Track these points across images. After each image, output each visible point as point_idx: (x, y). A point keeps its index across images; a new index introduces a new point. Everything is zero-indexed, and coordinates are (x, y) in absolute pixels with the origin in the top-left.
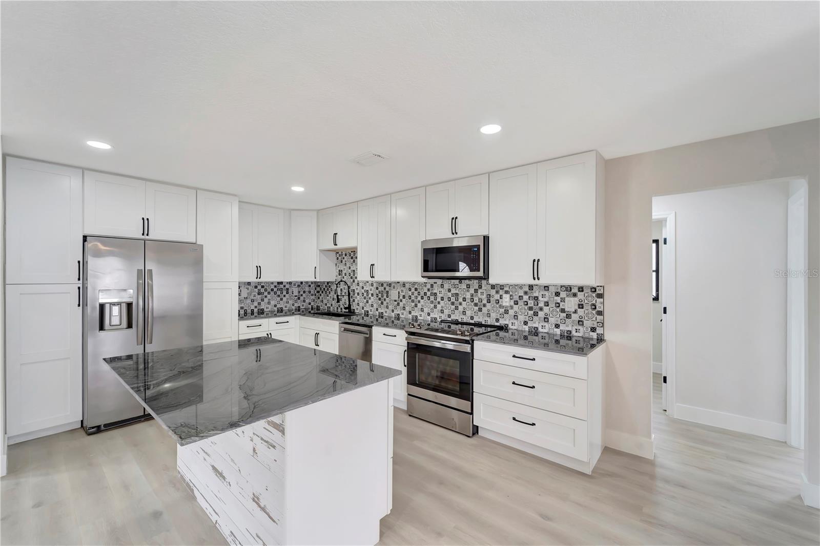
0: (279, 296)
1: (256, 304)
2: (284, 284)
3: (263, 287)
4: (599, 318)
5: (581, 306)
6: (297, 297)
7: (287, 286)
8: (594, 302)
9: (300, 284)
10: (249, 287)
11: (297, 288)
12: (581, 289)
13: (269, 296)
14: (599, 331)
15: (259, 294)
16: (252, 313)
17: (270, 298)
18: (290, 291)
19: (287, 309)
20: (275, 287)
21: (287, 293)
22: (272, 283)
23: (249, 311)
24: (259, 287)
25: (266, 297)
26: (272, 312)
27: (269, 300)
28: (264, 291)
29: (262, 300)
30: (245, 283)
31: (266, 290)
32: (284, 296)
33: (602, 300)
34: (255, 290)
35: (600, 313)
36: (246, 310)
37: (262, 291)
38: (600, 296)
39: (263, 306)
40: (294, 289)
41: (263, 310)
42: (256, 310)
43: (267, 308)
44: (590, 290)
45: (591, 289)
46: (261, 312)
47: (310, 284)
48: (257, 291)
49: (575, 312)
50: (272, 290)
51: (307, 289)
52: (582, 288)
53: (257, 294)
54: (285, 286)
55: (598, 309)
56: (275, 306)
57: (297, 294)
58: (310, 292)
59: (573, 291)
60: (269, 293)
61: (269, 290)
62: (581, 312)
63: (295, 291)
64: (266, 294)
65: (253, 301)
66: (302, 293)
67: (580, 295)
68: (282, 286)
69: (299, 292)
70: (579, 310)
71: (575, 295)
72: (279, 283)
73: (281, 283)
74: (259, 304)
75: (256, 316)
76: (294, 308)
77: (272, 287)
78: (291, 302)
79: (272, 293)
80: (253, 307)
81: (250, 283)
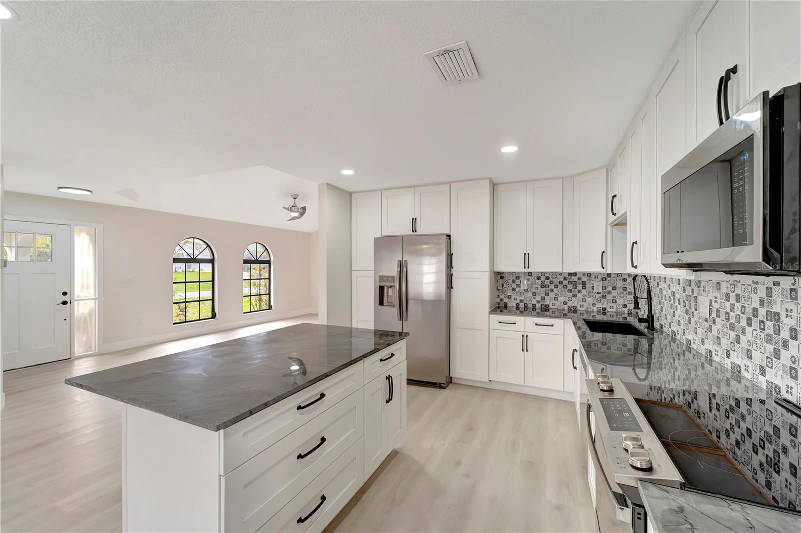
0: (570, 291)
1: (538, 298)
2: (578, 276)
3: (547, 278)
6: (600, 295)
7: (584, 279)
9: (606, 277)
10: (530, 278)
11: (601, 283)
13: (556, 291)
15: (542, 287)
16: (534, 308)
17: (557, 292)
18: (588, 286)
19: (584, 309)
20: (565, 279)
21: (584, 288)
22: (561, 274)
23: (530, 306)
24: (543, 279)
25: (552, 291)
26: (560, 311)
27: (556, 295)
28: (549, 284)
29: (547, 294)
30: (525, 273)
31: (551, 282)
32: (579, 292)
34: (538, 281)
36: (526, 304)
37: (546, 283)
39: (548, 301)
40: (594, 283)
41: (547, 306)
42: (538, 306)
43: (553, 305)
46: (545, 310)
47: (626, 277)
48: (540, 284)
50: (561, 283)
51: (620, 284)
53: (539, 287)
54: (579, 279)
56: (565, 303)
57: (600, 291)
58: (625, 289)
60: (556, 287)
61: (556, 283)
63: (598, 286)
64: (552, 287)
65: (534, 294)
66: (609, 289)
68: (575, 279)
69: (604, 288)
72: (570, 275)
73: (575, 274)
74: (543, 299)
75: (538, 313)
76: (595, 309)
77: (561, 279)
78: (590, 301)
79: (560, 287)
80: (534, 302)
81: (531, 273)
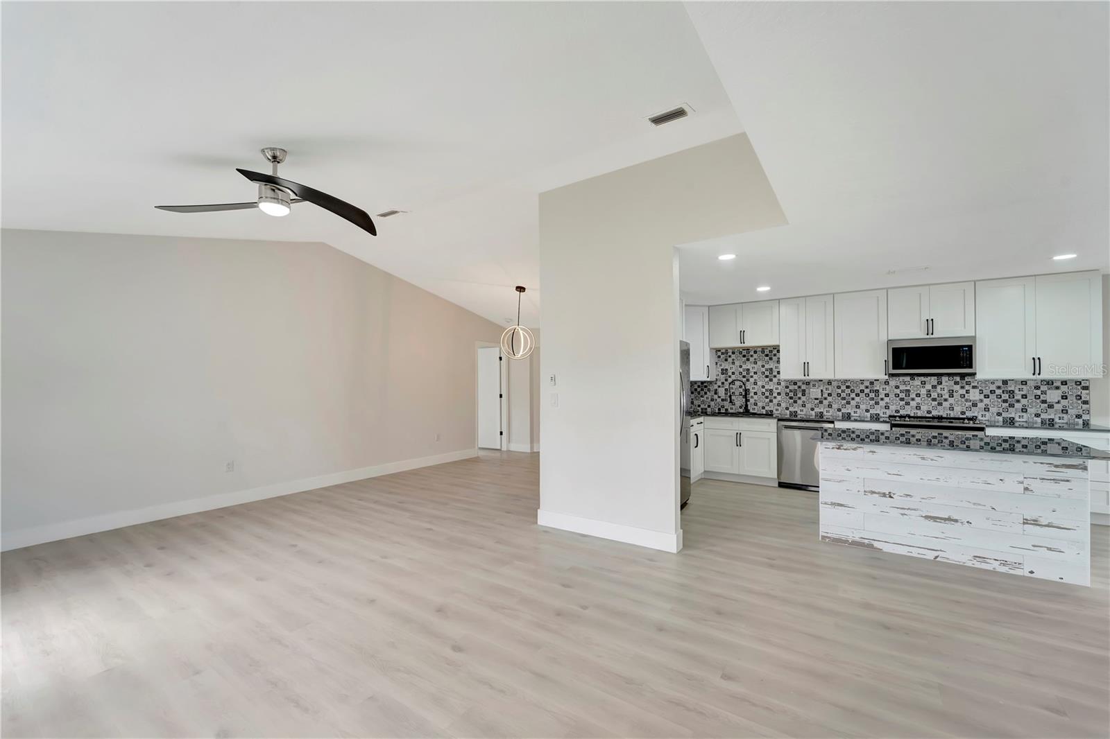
4: (1085, 406)
5: (1064, 397)
8: (1079, 393)
12: (1064, 383)
14: (1085, 417)
33: (1088, 391)
35: (1086, 402)
38: (1086, 388)
44: (1074, 384)
45: (1076, 382)
49: (1058, 402)
52: (1066, 382)
55: (1083, 399)
59: (1055, 384)
62: (1064, 402)
67: (1064, 388)
70: (1062, 401)
71: (1057, 388)
